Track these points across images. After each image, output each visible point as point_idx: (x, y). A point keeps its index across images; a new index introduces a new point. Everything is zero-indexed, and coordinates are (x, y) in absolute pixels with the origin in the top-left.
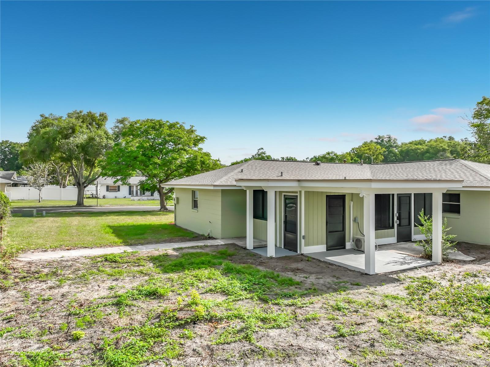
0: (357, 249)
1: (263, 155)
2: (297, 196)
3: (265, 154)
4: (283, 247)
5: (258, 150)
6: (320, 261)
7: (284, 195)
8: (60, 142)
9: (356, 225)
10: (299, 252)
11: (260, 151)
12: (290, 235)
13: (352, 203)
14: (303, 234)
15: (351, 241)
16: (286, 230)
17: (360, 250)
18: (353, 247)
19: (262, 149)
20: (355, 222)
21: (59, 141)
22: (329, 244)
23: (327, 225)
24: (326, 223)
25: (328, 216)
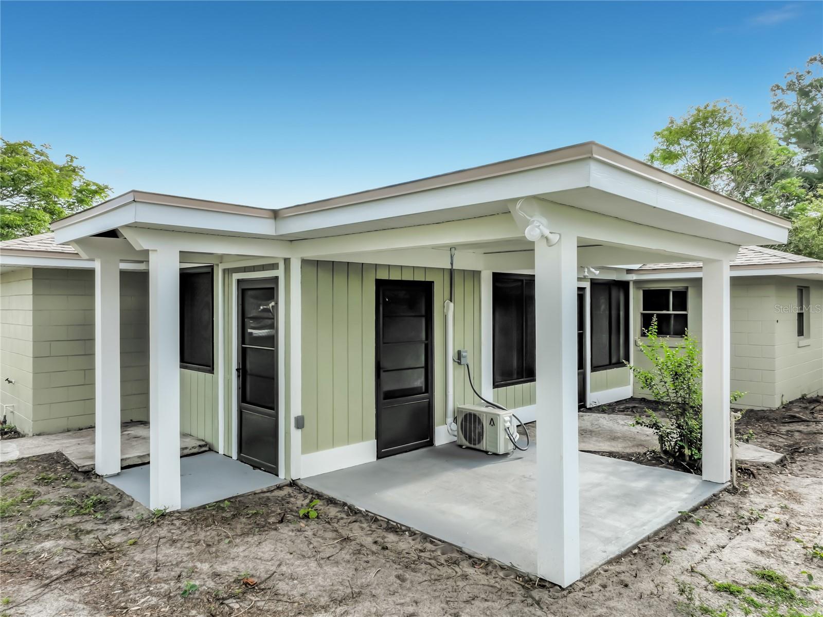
0: (466, 443)
2: (276, 278)
4: (235, 457)
6: (353, 511)
7: (239, 281)
9: (462, 370)
10: (282, 475)
12: (257, 415)
13: (452, 305)
14: (296, 410)
15: (450, 420)
16: (243, 398)
17: (477, 447)
18: (455, 439)
20: (460, 363)
22: (385, 437)
23: (377, 377)
24: (376, 369)
25: (383, 348)
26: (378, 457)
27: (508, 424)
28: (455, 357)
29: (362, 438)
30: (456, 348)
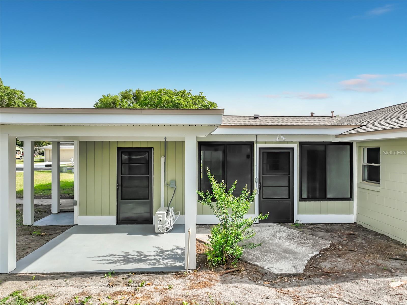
9: (171, 191)
13: (164, 159)
20: (170, 187)
22: (122, 216)
23: (118, 189)
24: (117, 186)
25: (121, 177)
26: (117, 224)
27: (161, 219)
28: (169, 184)
29: (109, 214)
30: (169, 179)
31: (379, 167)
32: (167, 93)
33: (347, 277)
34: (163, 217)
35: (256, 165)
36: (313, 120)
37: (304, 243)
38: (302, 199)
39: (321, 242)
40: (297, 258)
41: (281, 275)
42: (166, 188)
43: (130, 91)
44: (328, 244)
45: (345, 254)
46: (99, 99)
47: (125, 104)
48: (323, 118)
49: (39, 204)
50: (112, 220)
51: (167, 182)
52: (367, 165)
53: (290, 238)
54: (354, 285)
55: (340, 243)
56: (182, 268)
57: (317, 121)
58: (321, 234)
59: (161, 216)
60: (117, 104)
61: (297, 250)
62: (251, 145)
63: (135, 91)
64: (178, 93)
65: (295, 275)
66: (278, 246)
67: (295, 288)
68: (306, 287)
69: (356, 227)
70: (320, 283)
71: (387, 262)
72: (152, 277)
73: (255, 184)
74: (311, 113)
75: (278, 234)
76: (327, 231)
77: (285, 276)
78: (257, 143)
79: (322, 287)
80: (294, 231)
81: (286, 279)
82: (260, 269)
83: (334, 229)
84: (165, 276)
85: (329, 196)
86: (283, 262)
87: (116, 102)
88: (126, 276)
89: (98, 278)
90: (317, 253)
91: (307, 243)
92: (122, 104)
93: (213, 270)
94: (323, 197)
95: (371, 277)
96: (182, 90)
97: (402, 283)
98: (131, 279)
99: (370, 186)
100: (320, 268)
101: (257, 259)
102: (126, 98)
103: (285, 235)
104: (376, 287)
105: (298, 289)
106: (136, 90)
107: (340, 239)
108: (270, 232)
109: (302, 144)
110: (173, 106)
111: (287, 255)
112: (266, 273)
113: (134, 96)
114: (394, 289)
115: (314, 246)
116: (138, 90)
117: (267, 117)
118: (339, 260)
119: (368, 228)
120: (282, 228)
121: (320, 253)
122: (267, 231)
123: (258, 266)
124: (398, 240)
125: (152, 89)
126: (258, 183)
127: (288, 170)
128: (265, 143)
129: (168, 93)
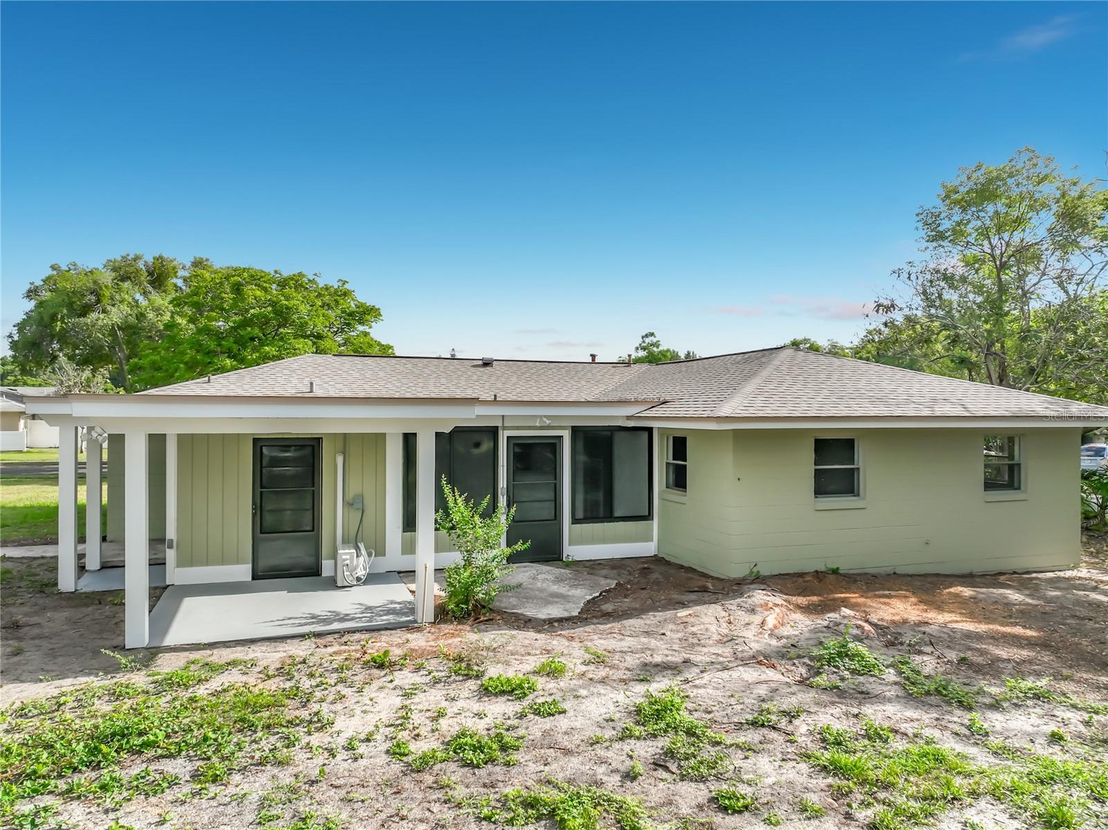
1: (655, 349)
3: (658, 347)
5: (643, 337)
8: (66, 324)
9: (358, 515)
11: (648, 340)
13: (341, 457)
14: (169, 536)
19: (652, 334)
20: (354, 508)
21: (63, 322)
22: (263, 563)
23: (254, 515)
24: (253, 509)
25: (261, 492)
26: (253, 578)
27: (348, 562)
28: (351, 502)
29: (238, 562)
30: (351, 495)
31: (685, 466)
32: (257, 279)
33: (631, 614)
34: (351, 559)
35: (503, 466)
36: (594, 371)
37: (579, 585)
38: (575, 521)
39: (603, 581)
40: (569, 602)
41: (550, 619)
42: (346, 510)
43: (136, 258)
44: (613, 584)
45: (634, 593)
46: (44, 278)
47: (126, 296)
48: (614, 367)
49: (36, 556)
50: (243, 572)
51: (347, 498)
52: (673, 464)
53: (559, 580)
54: (639, 620)
55: (628, 583)
56: (415, 622)
57: (602, 373)
58: (604, 572)
59: (348, 557)
60: (104, 295)
61: (570, 593)
62: (493, 432)
63: (150, 260)
64: (285, 280)
65: (568, 619)
66: (541, 590)
67: (568, 631)
68: (582, 629)
69: (657, 560)
70: (599, 623)
71: (683, 597)
72: (375, 634)
73: (500, 497)
74: (591, 355)
75: (540, 577)
76: (613, 568)
77: (556, 621)
78: (504, 428)
79: (601, 627)
80: (563, 571)
81: (556, 624)
82: (521, 617)
83: (623, 565)
84: (393, 632)
85: (617, 514)
86: (551, 607)
87: (101, 289)
88: (336, 636)
89: (296, 641)
90: (598, 594)
91: (582, 585)
92: (117, 297)
93: (455, 623)
94: (609, 517)
95: (659, 611)
96: (296, 272)
97: (691, 612)
98: (345, 639)
99: (675, 495)
100: (600, 611)
101: (514, 607)
102: (129, 278)
103: (550, 577)
104: (662, 619)
105: (573, 631)
106: (154, 258)
107: (629, 577)
108: (527, 574)
109: (575, 431)
110: (275, 313)
111: (556, 600)
112: (530, 620)
113: (150, 274)
114: (680, 618)
115: (592, 588)
116: (161, 257)
117: (507, 363)
118: (626, 600)
119: (672, 560)
120: (544, 568)
121: (600, 594)
122: (522, 574)
123: (517, 613)
124: (706, 571)
125: (197, 256)
126: (505, 497)
127: (555, 472)
128: (518, 428)
129: (259, 279)
